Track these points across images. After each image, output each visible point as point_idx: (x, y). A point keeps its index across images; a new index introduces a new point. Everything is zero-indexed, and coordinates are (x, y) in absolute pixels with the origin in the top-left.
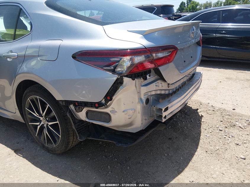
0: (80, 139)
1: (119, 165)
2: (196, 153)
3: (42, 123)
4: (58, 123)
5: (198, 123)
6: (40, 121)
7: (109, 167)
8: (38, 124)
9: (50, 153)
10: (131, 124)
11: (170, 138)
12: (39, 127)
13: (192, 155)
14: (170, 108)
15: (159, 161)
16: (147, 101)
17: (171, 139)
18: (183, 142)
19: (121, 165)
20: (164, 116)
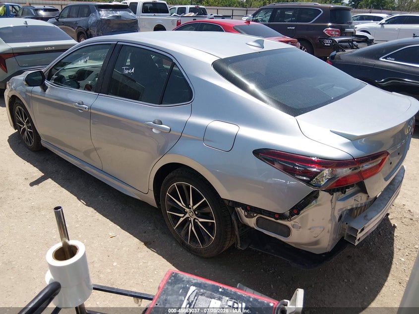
0: (240, 247)
1: (284, 285)
2: (386, 284)
3: (187, 215)
4: (213, 222)
5: (389, 237)
6: (185, 213)
7: (272, 286)
8: (182, 215)
9: (192, 254)
10: (316, 243)
11: (349, 256)
12: (181, 220)
13: (381, 286)
14: (366, 227)
15: (337, 287)
16: (341, 217)
17: (351, 257)
18: (367, 264)
19: (287, 286)
20: (358, 238)
